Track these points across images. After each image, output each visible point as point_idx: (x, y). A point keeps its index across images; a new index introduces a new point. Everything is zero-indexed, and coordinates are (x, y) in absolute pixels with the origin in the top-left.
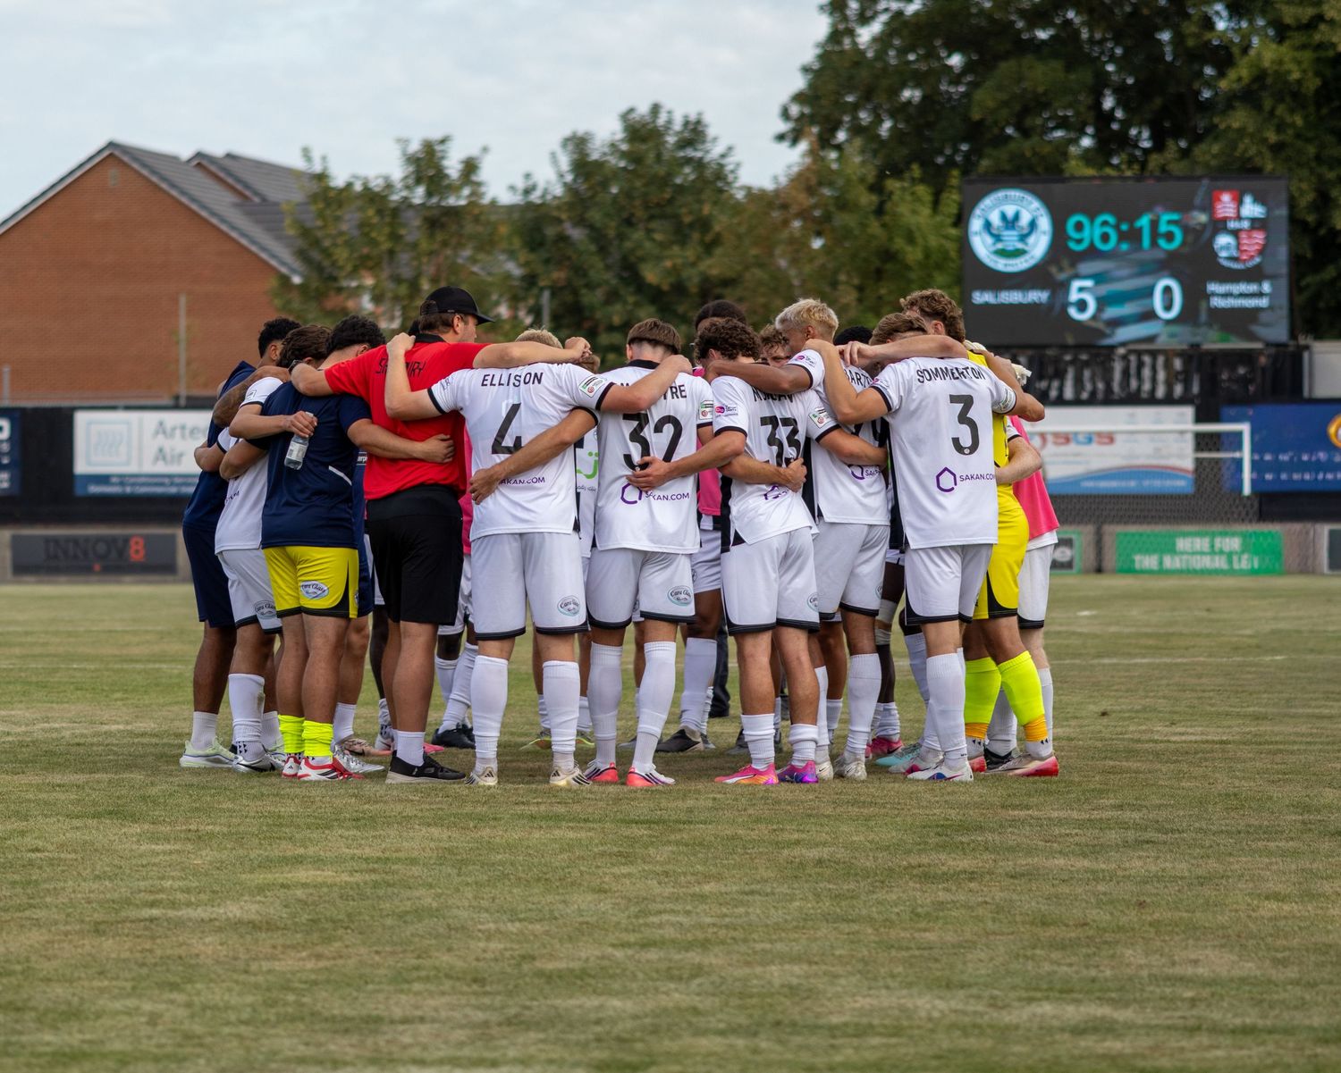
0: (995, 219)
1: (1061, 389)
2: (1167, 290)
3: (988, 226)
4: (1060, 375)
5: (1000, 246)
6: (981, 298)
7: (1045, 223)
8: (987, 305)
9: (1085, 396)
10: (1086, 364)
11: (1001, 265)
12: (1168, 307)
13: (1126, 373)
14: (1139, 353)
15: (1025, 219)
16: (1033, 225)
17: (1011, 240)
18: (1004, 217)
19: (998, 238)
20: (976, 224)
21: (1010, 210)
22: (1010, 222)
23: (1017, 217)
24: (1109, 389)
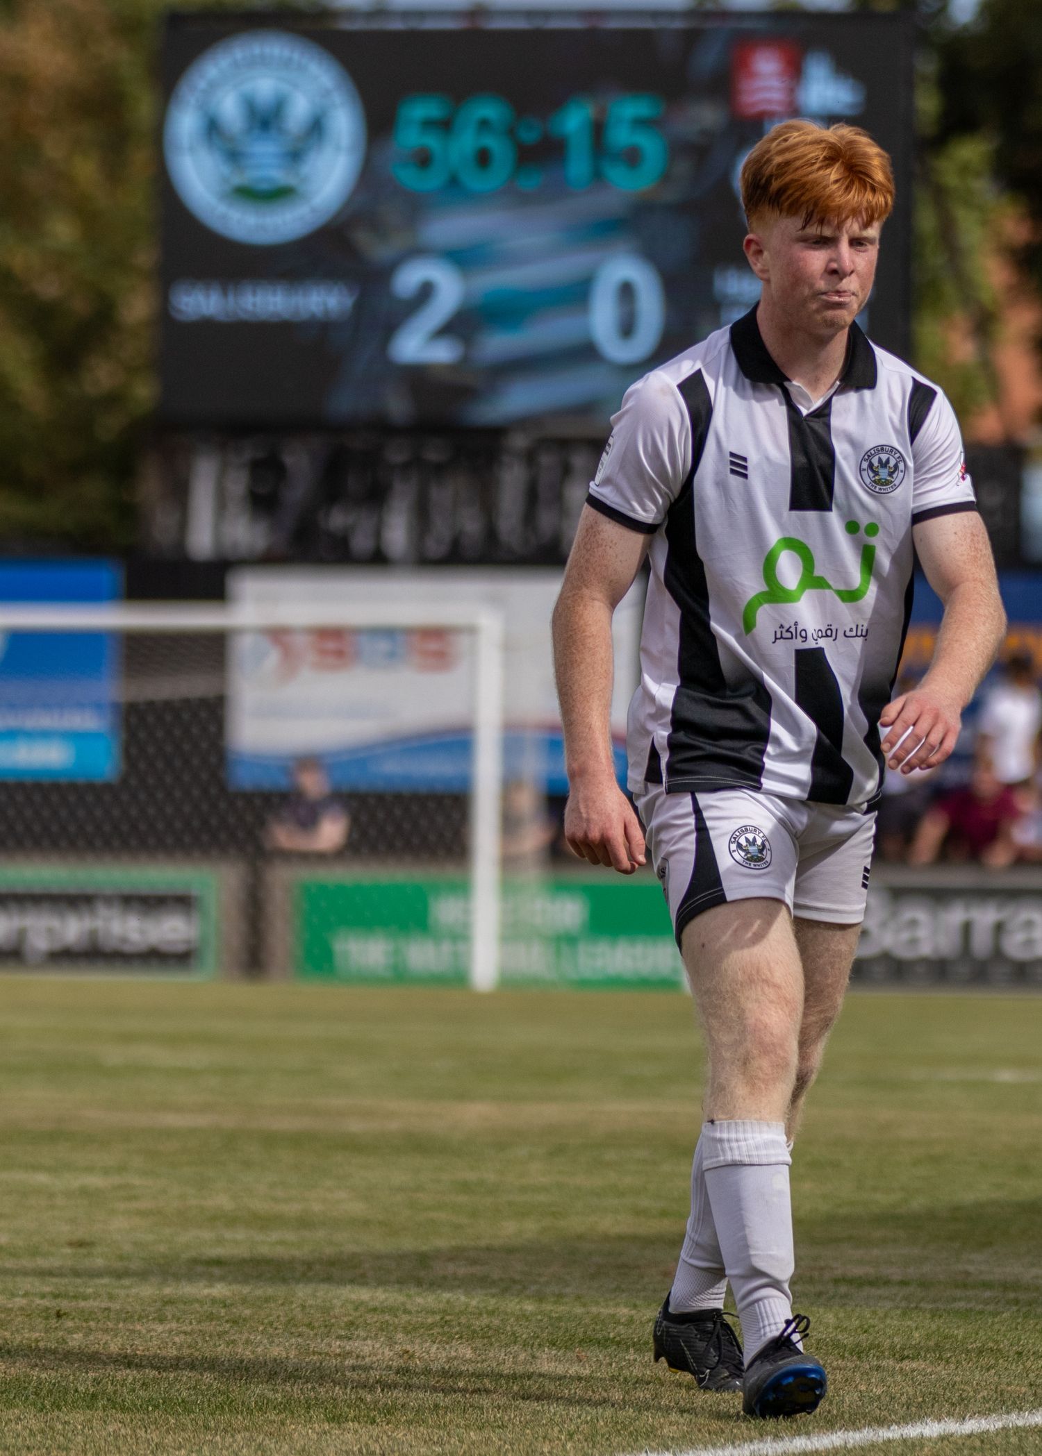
0: (229, 108)
1: (378, 534)
2: (627, 291)
3: (213, 128)
4: (376, 497)
5: (238, 180)
7: (345, 124)
8: (206, 326)
9: (435, 547)
10: (439, 470)
12: (627, 328)
13: (532, 497)
15: (300, 109)
16: (317, 128)
17: (265, 162)
18: (249, 105)
19: (234, 156)
20: (185, 125)
21: (265, 86)
22: (265, 120)
23: (280, 105)
24: (491, 534)
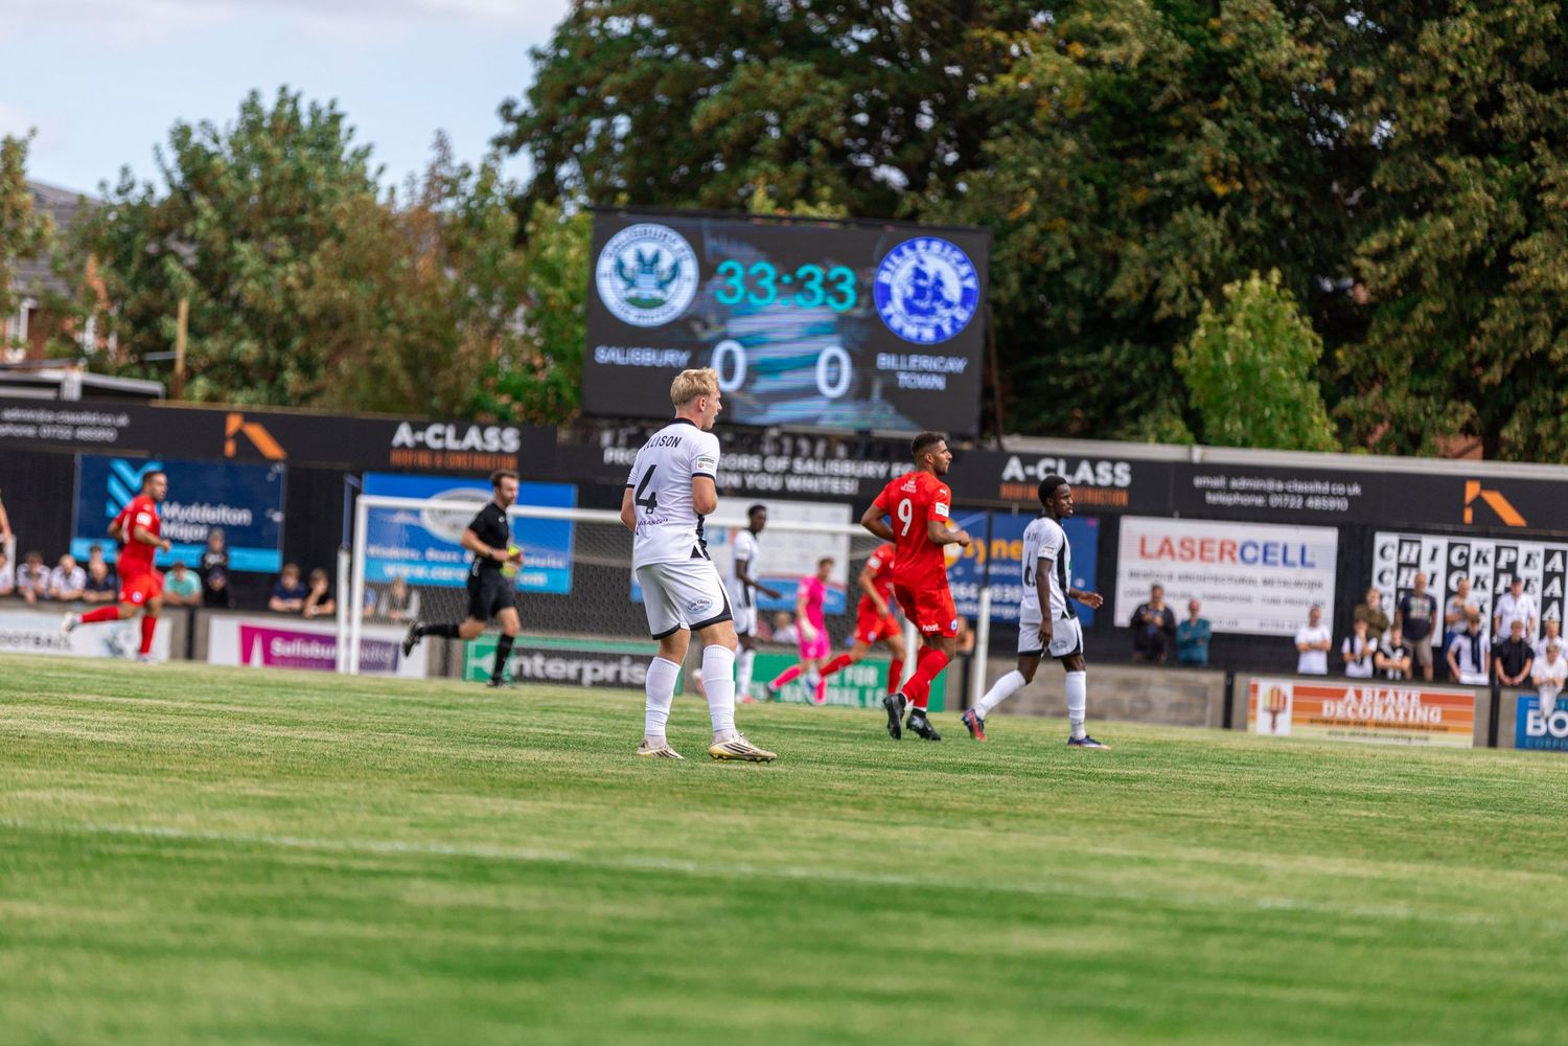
0: (630, 259)
2: (834, 361)
3: (620, 267)
6: (604, 355)
7: (690, 269)
8: (612, 366)
11: (632, 316)
12: (833, 384)
14: (795, 437)
15: (666, 263)
16: (675, 270)
17: (647, 288)
18: (640, 257)
19: (631, 283)
20: (606, 264)
21: (649, 249)
22: (648, 265)
23: (656, 258)
